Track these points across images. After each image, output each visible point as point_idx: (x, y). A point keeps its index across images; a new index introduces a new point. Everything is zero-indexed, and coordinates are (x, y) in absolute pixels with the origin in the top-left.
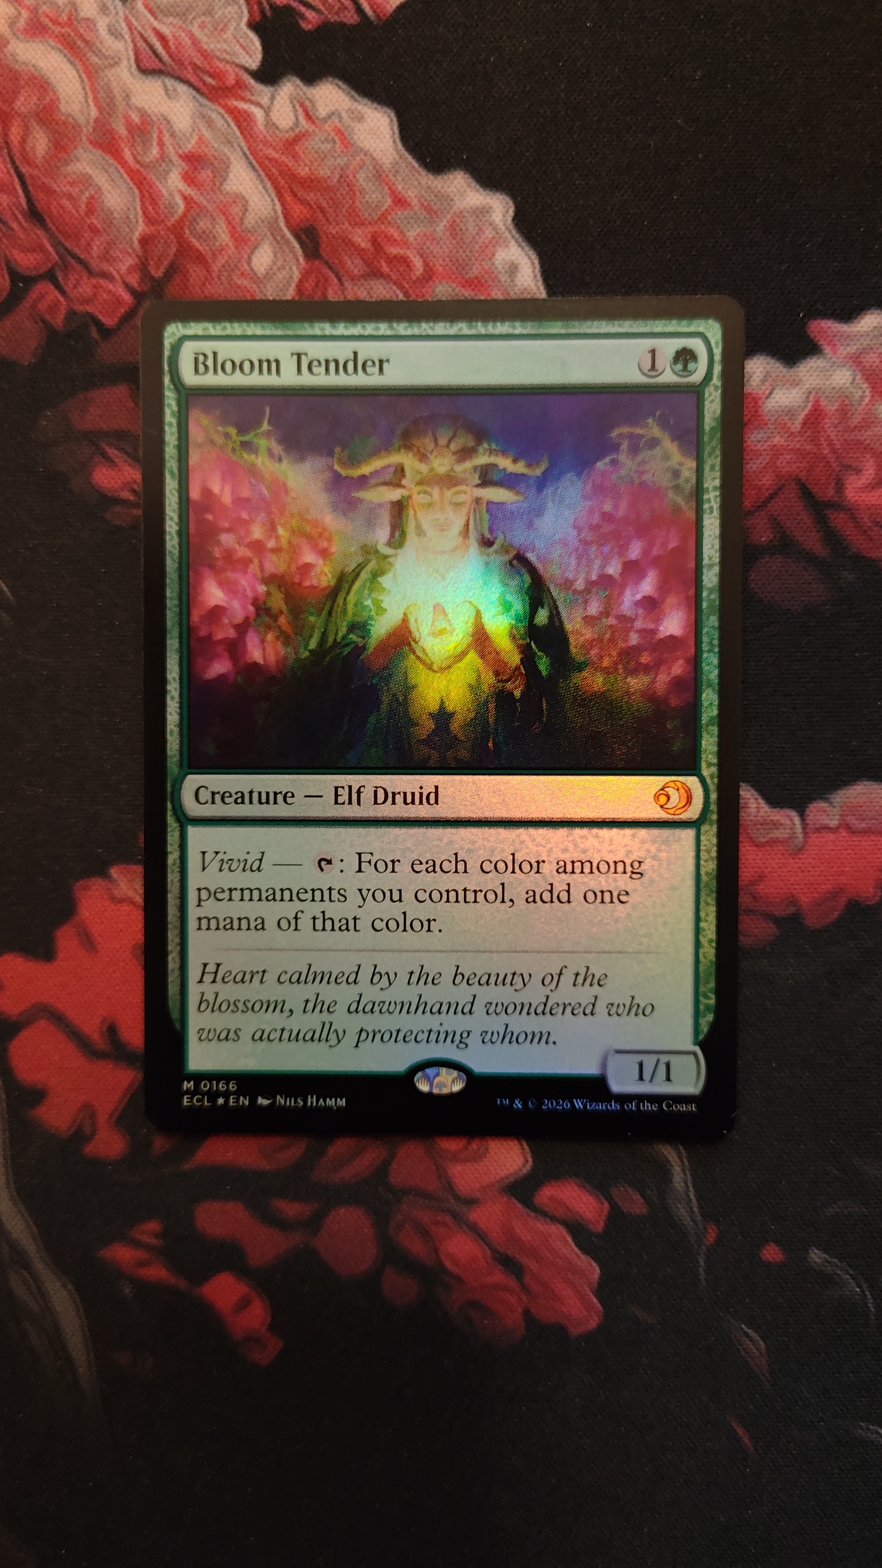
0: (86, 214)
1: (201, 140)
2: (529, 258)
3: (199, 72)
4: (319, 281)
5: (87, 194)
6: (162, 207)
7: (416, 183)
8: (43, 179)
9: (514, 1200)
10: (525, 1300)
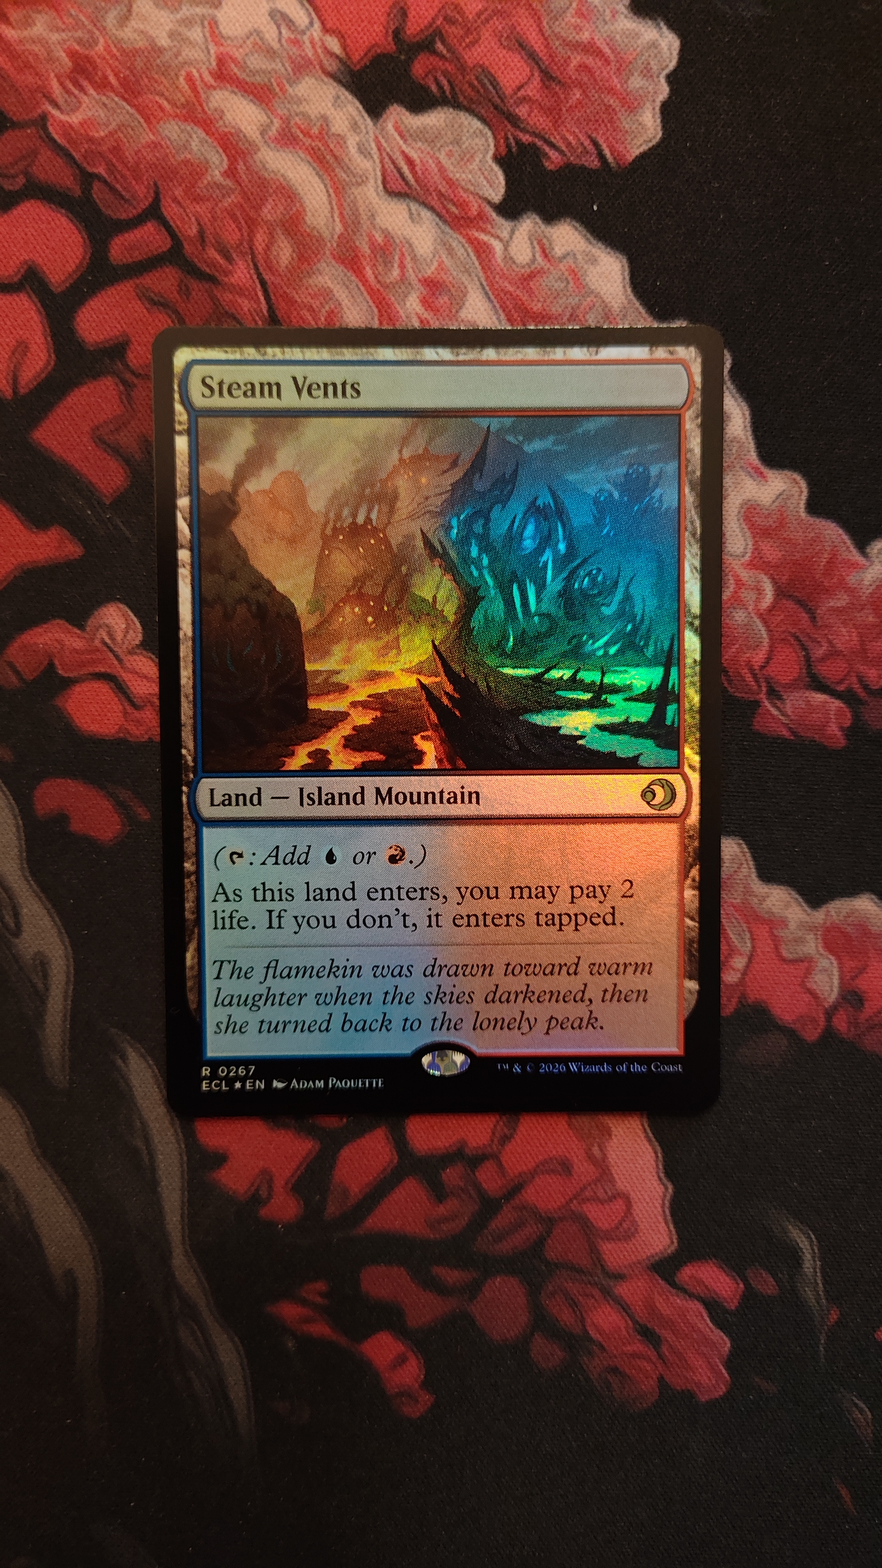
1: (441, 267)
2: (741, 409)
3: (443, 199)
5: (327, 308)
8: (285, 288)
9: (657, 1277)
10: (660, 1369)
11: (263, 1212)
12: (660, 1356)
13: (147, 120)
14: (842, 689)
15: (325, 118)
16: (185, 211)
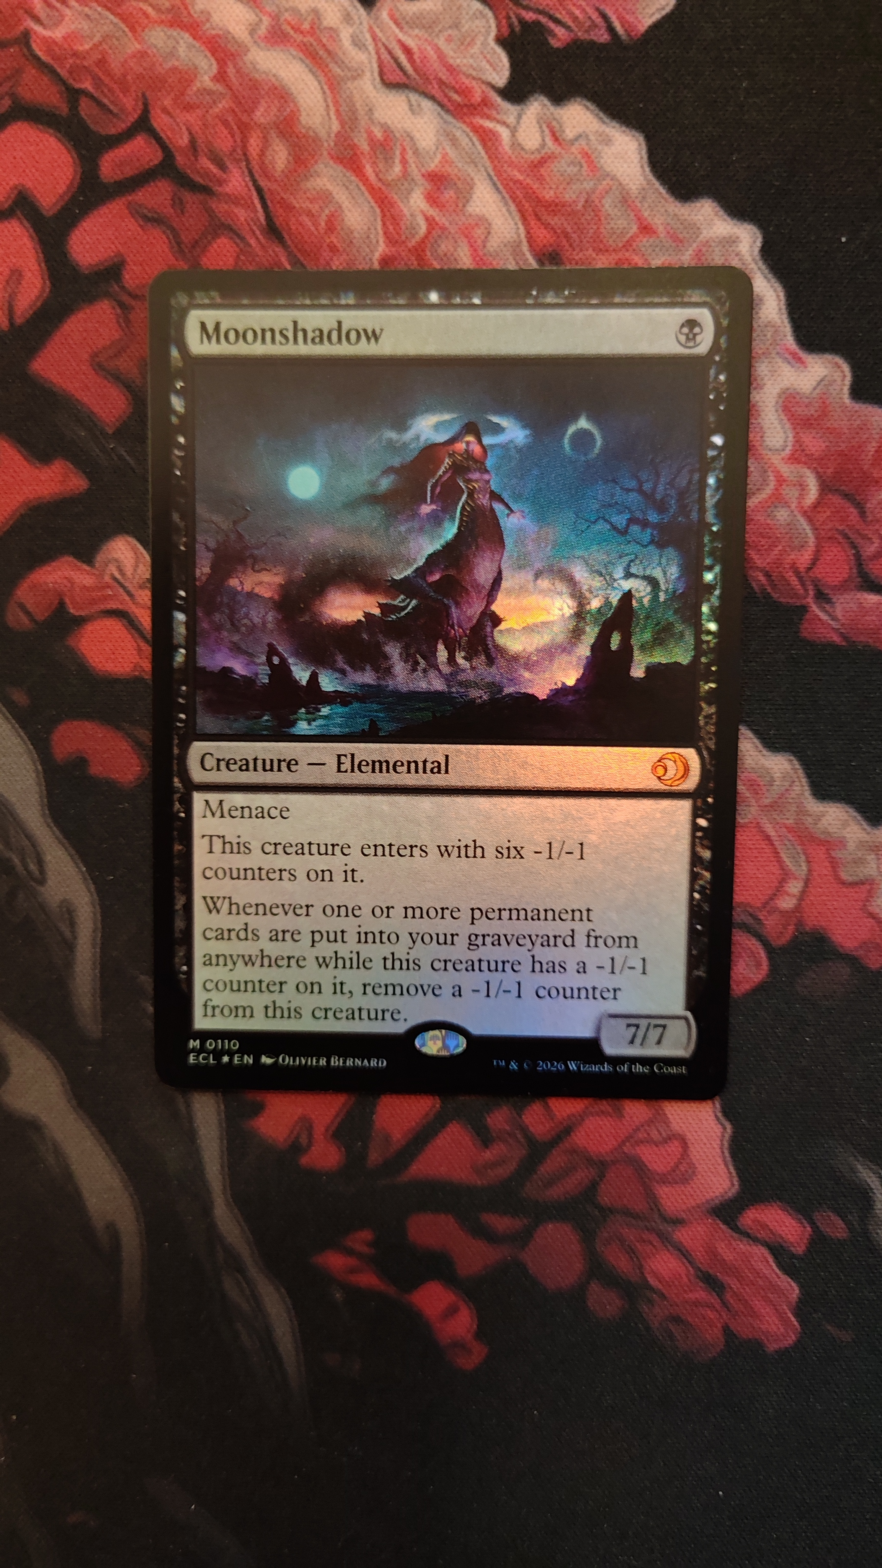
0: (326, 233)
1: (445, 159)
2: (775, 291)
3: (443, 87)
5: (327, 212)
6: (403, 227)
7: (663, 210)
8: (282, 194)
9: (718, 1222)
10: (725, 1317)
11: (304, 1160)
12: (724, 1304)
13: (133, 29)
15: (315, 12)
16: (175, 121)
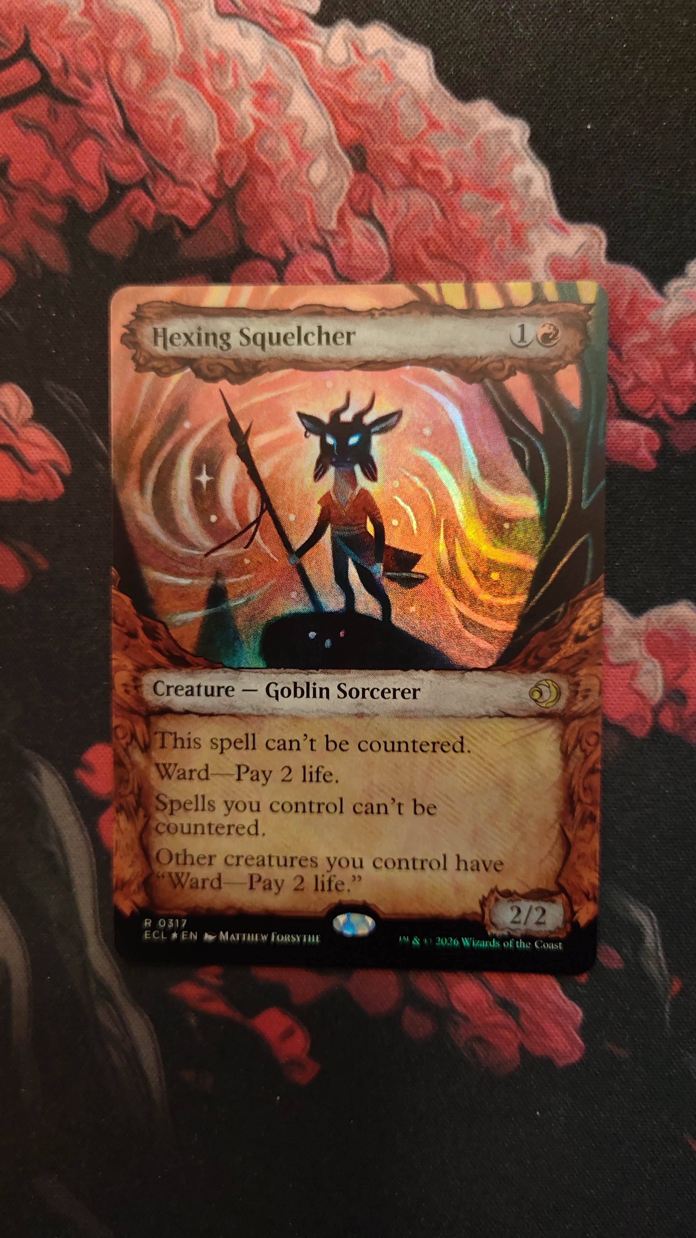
0: (172, 134)
1: (269, 71)
2: (542, 173)
3: (267, 15)
4: (365, 191)
5: (173, 116)
6: (236, 128)
7: (448, 109)
8: (137, 104)
10: (520, 1036)
12: (519, 1025)
14: (650, 417)
